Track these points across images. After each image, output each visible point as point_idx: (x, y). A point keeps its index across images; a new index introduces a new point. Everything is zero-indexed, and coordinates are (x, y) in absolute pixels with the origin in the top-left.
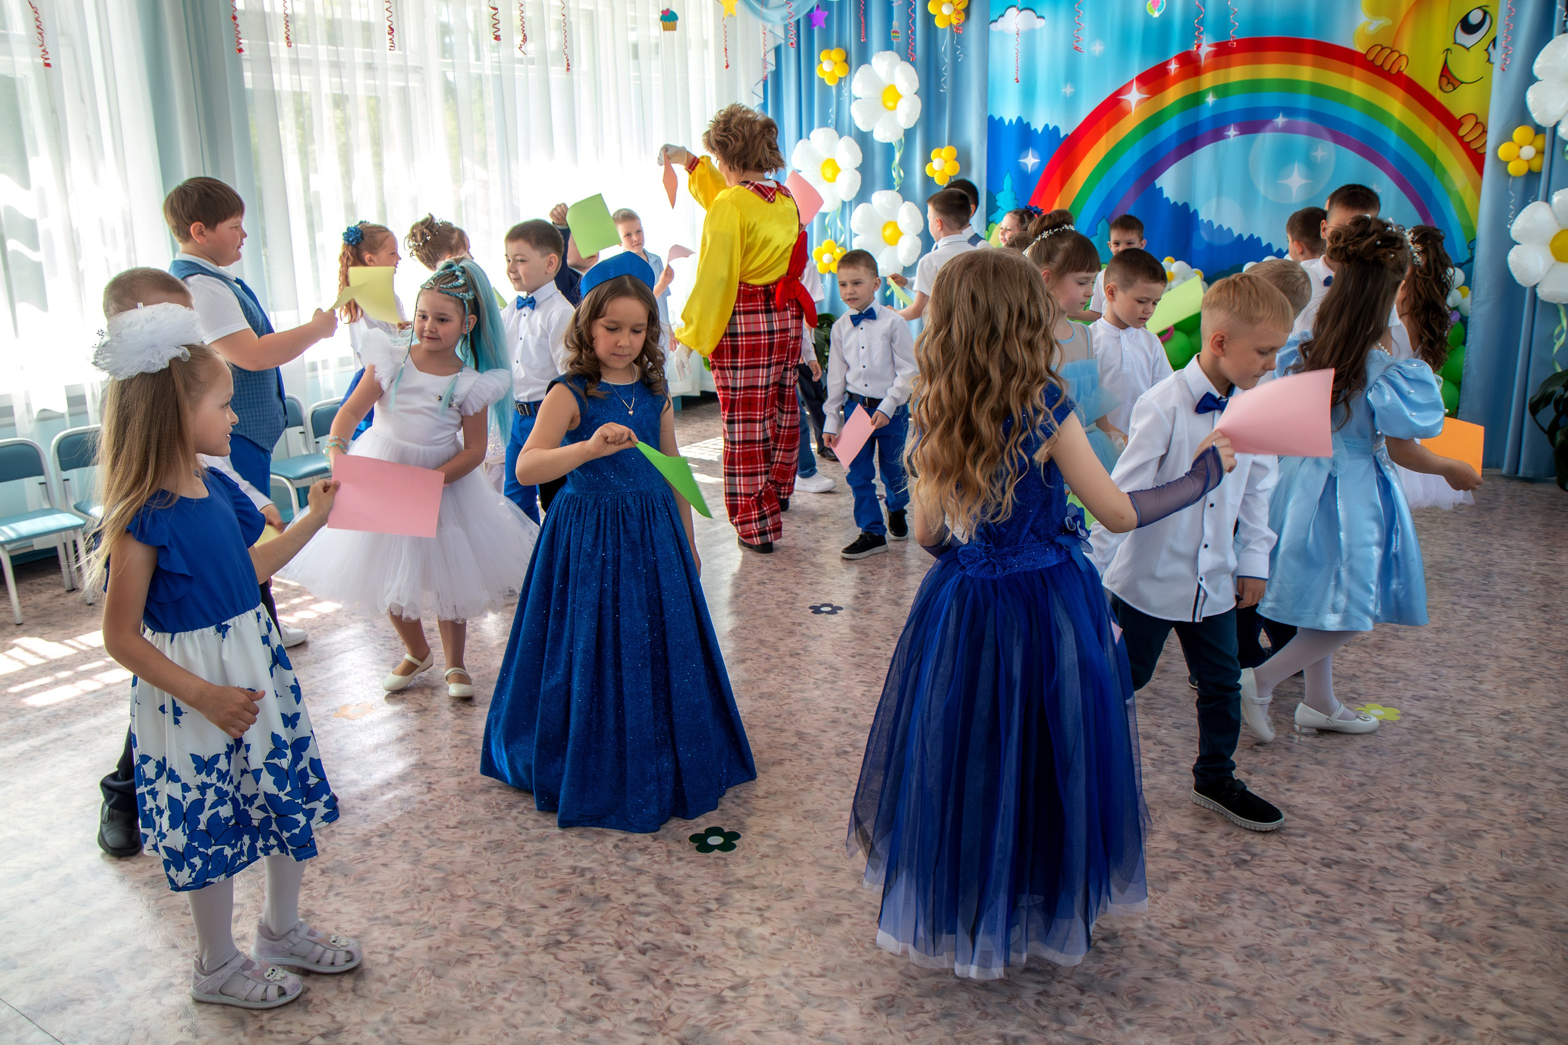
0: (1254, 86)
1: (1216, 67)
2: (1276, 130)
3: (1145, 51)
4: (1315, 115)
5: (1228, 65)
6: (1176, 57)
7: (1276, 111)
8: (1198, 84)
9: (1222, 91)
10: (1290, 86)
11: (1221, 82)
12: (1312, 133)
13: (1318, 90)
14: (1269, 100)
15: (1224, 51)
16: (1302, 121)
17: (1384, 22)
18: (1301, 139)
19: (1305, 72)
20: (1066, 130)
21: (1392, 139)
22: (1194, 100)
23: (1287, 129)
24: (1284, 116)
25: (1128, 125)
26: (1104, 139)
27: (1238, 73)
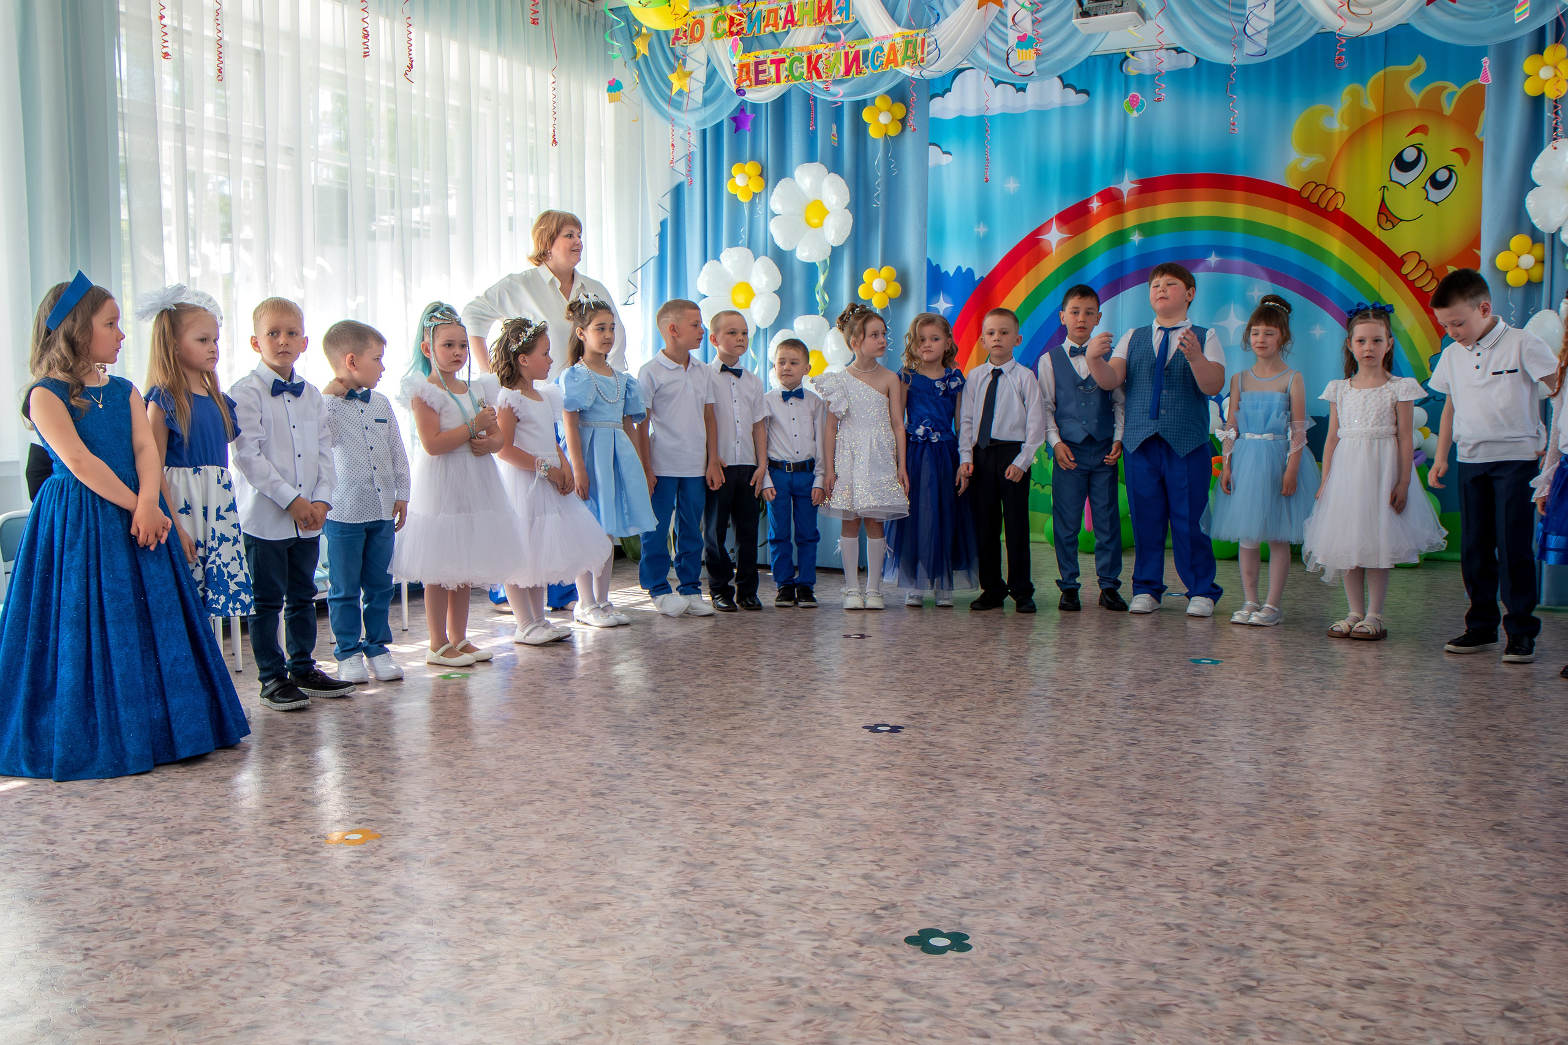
0: (1183, 224)
1: (1139, 204)
2: (1209, 269)
3: (1064, 191)
4: (1248, 254)
5: (1154, 203)
6: (1099, 194)
7: (1209, 249)
8: (1122, 221)
9: (1147, 229)
10: (1223, 224)
11: (1148, 220)
12: (1247, 272)
13: (1251, 227)
14: (1199, 238)
15: (1150, 187)
16: (1238, 260)
17: (1316, 159)
18: (1238, 279)
19: (1239, 210)
20: (980, 273)
21: (1333, 278)
22: (1119, 238)
23: (1221, 268)
24: (1216, 255)
25: (1048, 267)
26: (1023, 280)
27: (1165, 211)
